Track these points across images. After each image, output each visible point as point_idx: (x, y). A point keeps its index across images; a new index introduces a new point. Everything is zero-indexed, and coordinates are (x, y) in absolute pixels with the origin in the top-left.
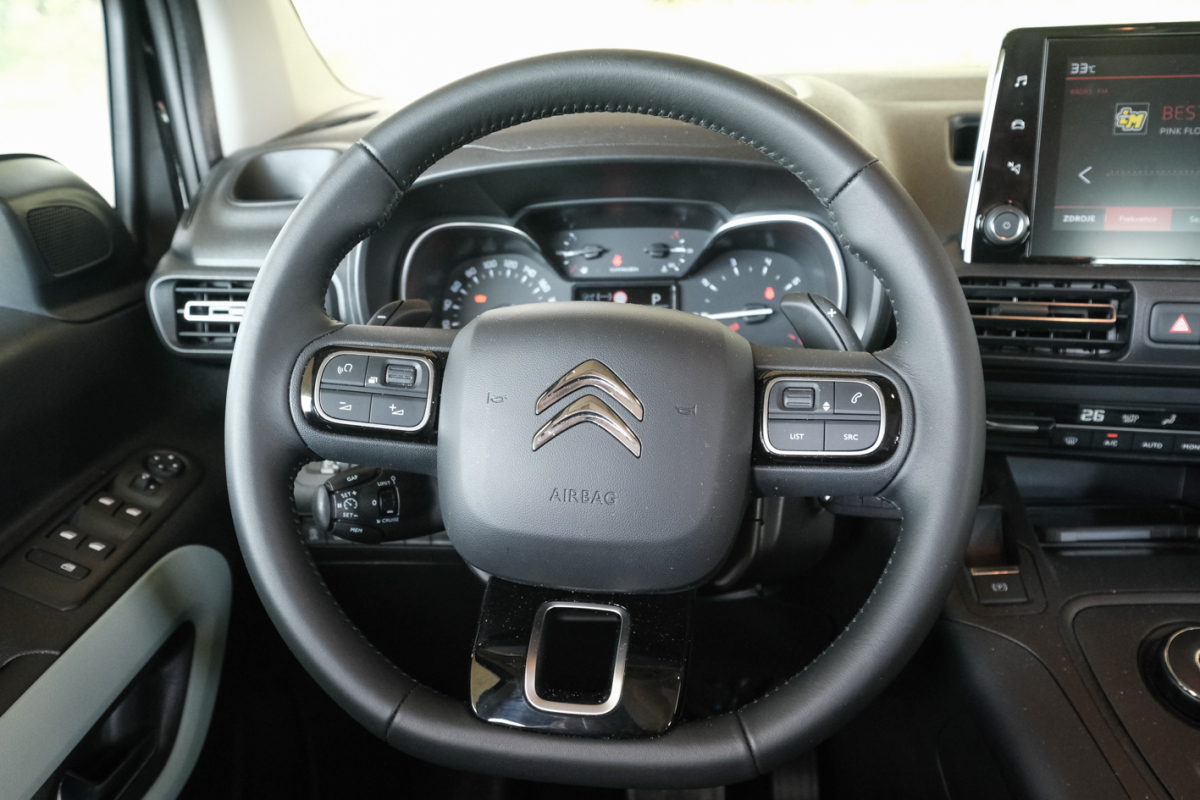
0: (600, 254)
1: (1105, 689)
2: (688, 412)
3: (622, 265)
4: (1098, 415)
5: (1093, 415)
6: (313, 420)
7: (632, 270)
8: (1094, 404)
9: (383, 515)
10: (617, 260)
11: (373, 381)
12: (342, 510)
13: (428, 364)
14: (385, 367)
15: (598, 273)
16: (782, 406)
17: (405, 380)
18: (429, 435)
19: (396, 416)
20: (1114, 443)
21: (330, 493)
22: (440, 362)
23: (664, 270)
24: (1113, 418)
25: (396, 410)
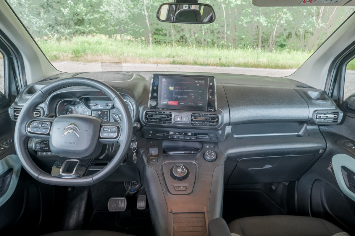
0: (96, 105)
1: (164, 175)
2: (87, 131)
3: (100, 107)
4: (173, 133)
5: (172, 133)
6: (30, 132)
7: (102, 108)
8: (172, 131)
9: (45, 147)
10: (99, 106)
11: (40, 126)
12: (37, 147)
13: (50, 123)
14: (42, 124)
15: (96, 108)
16: (104, 130)
17: (46, 126)
18: (49, 134)
19: (43, 131)
20: (176, 138)
21: (35, 144)
22: (51, 123)
23: (107, 108)
24: (175, 133)
25: (43, 130)
